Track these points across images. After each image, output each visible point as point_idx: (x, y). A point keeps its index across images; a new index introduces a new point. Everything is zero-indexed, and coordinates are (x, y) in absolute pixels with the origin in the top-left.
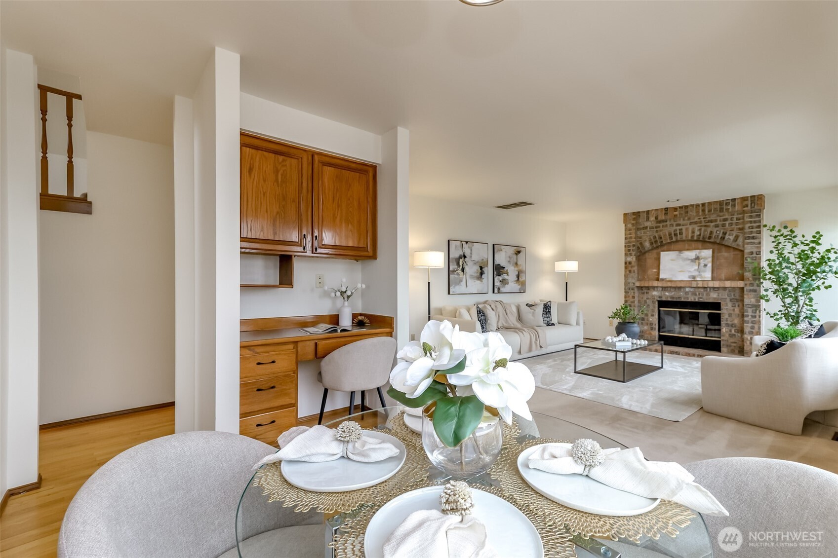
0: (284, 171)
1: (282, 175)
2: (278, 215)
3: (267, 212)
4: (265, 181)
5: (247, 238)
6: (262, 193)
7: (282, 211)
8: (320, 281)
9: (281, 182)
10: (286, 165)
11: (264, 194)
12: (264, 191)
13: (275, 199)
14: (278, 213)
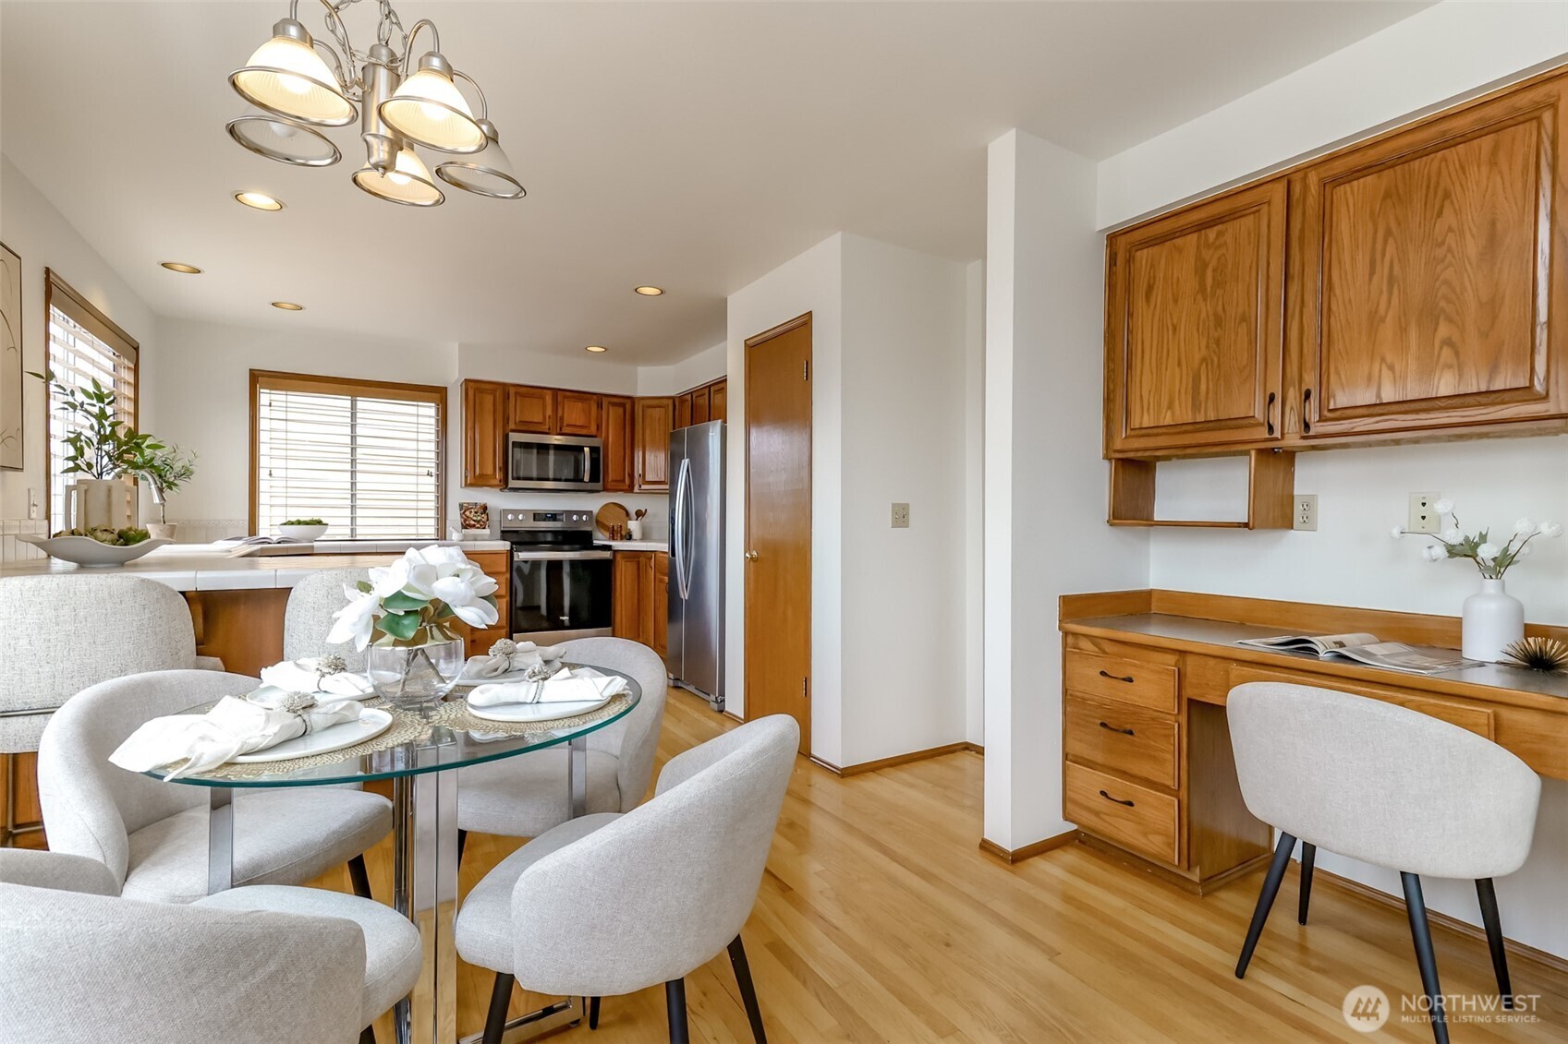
0: (1219, 259)
1: (1214, 270)
2: (1204, 365)
3: (1179, 364)
4: (1176, 301)
5: (1141, 428)
6: (1170, 327)
7: (1214, 352)
8: (1423, 511)
9: (1212, 287)
10: (1225, 243)
11: (1175, 329)
12: (1175, 321)
13: (1198, 330)
14: (1204, 360)
